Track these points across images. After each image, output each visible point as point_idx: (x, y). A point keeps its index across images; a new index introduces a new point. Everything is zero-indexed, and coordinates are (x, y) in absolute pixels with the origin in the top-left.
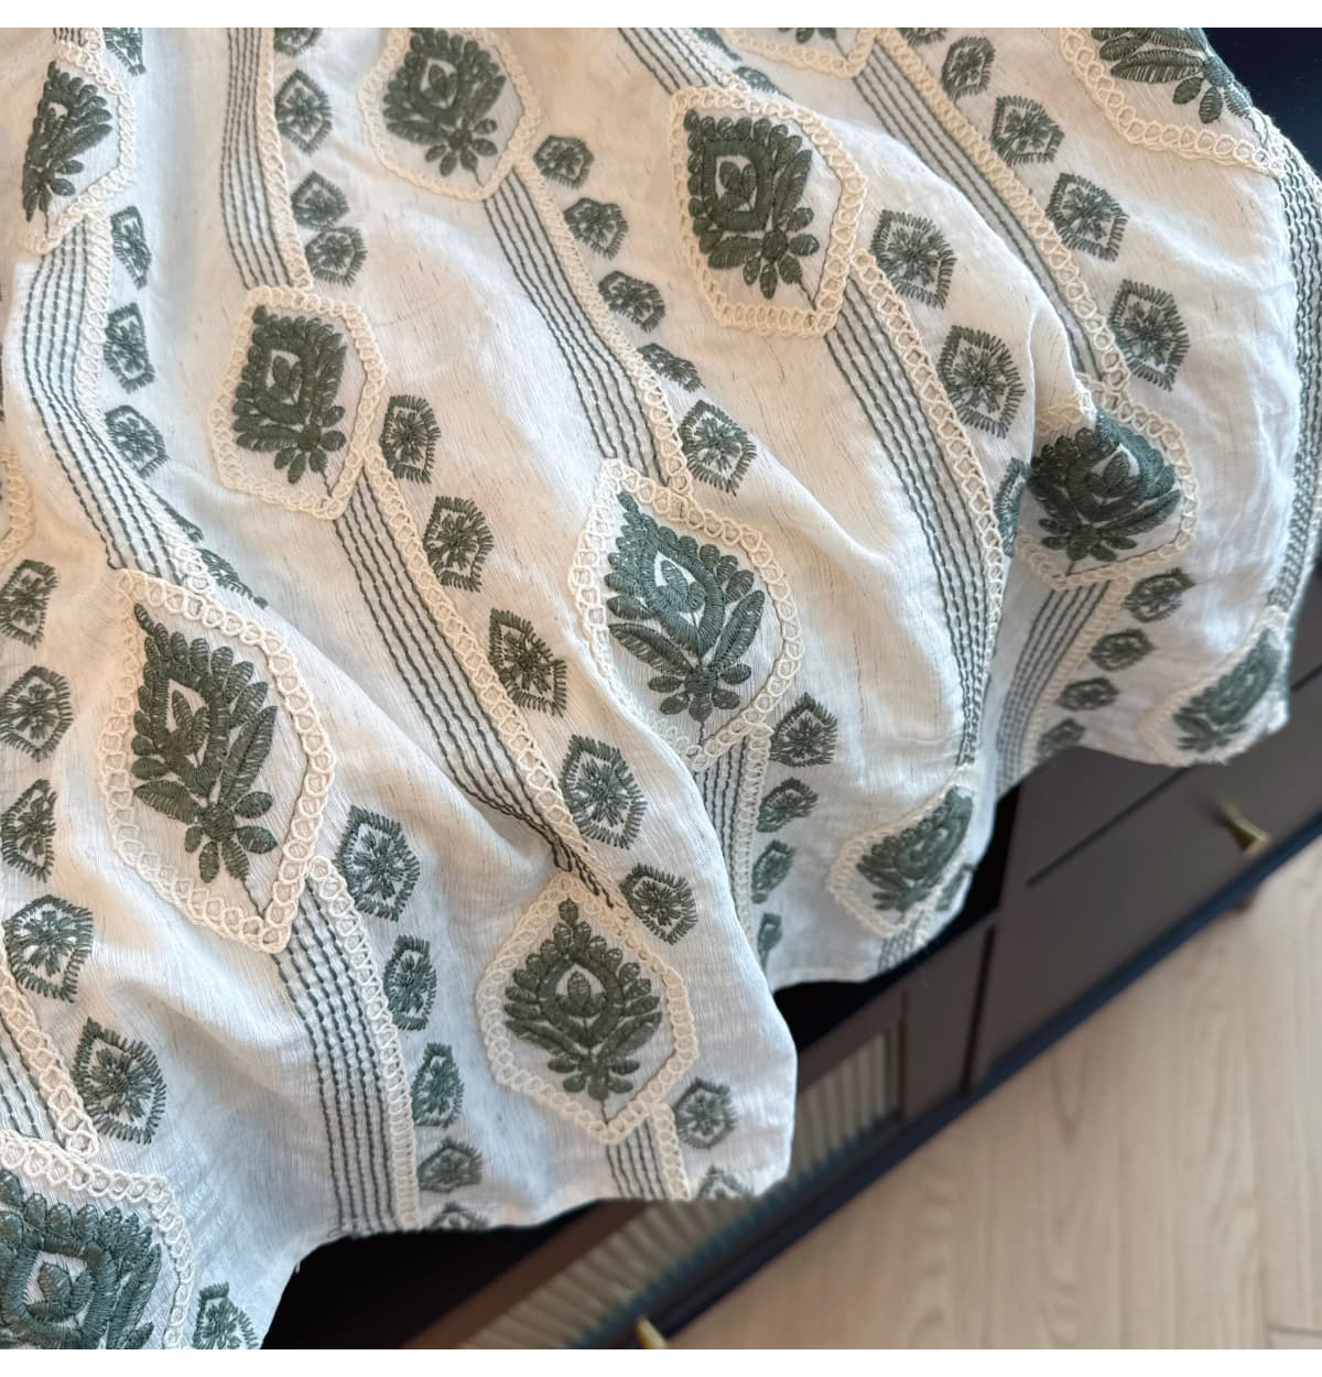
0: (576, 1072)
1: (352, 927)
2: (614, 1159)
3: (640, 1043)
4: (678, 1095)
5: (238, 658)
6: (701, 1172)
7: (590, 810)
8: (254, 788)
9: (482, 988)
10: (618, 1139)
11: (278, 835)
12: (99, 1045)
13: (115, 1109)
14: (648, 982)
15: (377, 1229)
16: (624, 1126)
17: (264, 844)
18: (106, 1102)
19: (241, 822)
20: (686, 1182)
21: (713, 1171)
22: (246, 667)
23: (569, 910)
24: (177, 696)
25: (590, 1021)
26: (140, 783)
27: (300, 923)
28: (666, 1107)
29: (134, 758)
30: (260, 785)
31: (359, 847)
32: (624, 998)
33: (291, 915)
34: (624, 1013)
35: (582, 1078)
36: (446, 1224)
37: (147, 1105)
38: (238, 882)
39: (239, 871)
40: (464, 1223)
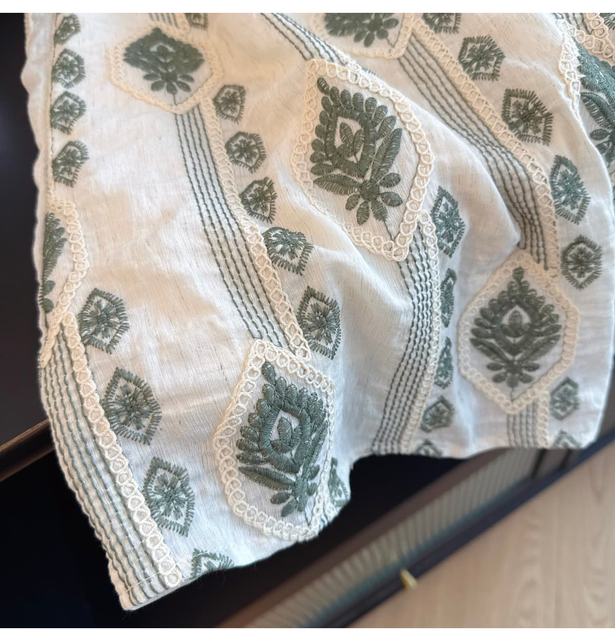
0: (503, 370)
1: (434, 254)
2: (512, 425)
3: (544, 353)
4: (555, 386)
5: (379, 103)
6: (556, 433)
7: (563, 198)
8: (390, 171)
9: (464, 317)
10: (516, 412)
11: (404, 198)
12: (313, 301)
13: (318, 337)
14: (557, 316)
15: (389, 451)
16: (522, 404)
17: (396, 202)
18: (314, 334)
19: (383, 190)
20: (548, 438)
21: (562, 433)
22: (384, 108)
23: (519, 273)
24: (343, 126)
25: (518, 340)
26: (317, 177)
27: (413, 246)
28: (547, 393)
29: (312, 165)
30: (394, 169)
31: (442, 209)
32: (542, 325)
33: (410, 241)
34: (540, 334)
35: (505, 374)
36: (422, 452)
37: (334, 337)
38: (382, 223)
39: (381, 216)
40: (431, 452)
